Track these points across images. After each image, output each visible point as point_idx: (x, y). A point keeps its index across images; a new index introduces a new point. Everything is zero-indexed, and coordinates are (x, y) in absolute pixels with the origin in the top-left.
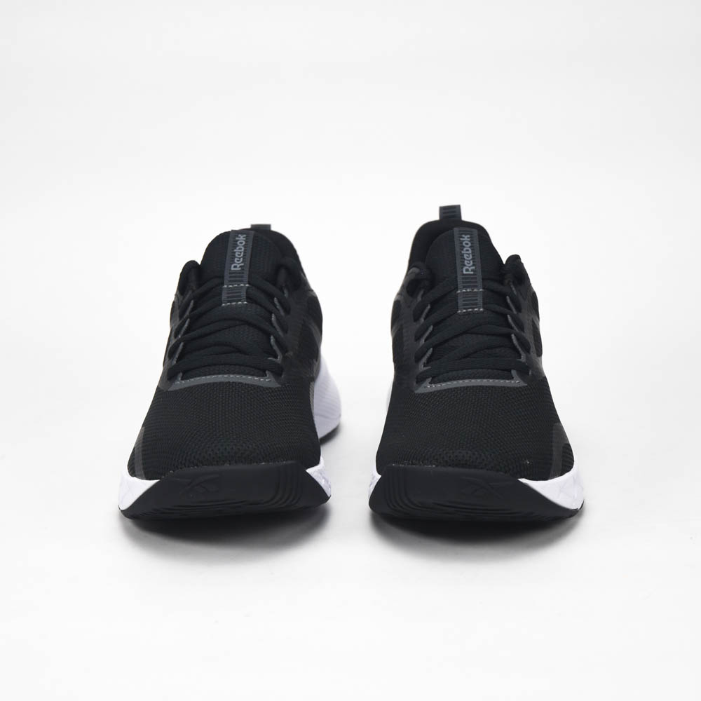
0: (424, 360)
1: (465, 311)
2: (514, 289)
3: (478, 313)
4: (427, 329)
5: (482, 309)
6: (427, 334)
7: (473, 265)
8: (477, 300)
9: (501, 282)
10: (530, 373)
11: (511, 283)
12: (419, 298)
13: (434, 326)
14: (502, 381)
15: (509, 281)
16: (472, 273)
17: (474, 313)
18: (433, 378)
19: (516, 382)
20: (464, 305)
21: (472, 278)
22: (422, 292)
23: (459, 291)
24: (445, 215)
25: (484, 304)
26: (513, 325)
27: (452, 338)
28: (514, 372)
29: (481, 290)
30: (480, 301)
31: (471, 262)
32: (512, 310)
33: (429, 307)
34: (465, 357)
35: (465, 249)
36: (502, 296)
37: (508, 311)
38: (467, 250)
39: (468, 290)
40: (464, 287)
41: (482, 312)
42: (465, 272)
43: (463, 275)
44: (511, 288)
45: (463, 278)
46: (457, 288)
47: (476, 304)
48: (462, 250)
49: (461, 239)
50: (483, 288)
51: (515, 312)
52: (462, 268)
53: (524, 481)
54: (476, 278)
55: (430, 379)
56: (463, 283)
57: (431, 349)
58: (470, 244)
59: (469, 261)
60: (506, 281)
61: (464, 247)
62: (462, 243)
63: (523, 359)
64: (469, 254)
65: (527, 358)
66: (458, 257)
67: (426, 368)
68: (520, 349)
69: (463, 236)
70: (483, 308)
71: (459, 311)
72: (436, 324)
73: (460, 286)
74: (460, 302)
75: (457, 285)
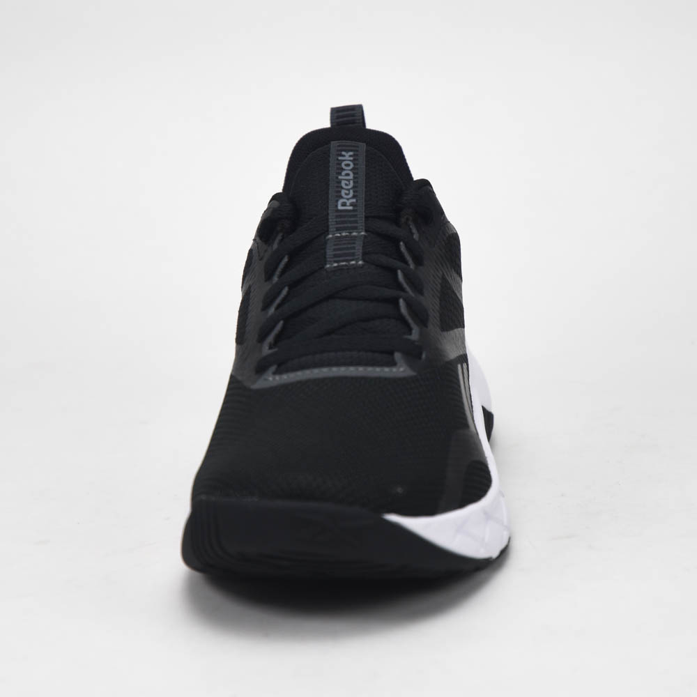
0: (270, 339)
1: (335, 265)
2: (414, 231)
3: (355, 268)
4: (279, 293)
5: (360, 262)
6: (278, 301)
7: (354, 197)
8: (354, 248)
9: (396, 222)
10: (424, 356)
11: (410, 223)
12: (275, 246)
13: (290, 289)
14: (378, 369)
15: (407, 219)
16: (351, 208)
17: (349, 268)
18: (279, 365)
19: (401, 370)
20: (335, 256)
21: (351, 216)
22: (279, 237)
23: (330, 236)
24: (338, 120)
25: (364, 254)
26: (405, 285)
27: (313, 306)
28: (397, 356)
29: (363, 233)
30: (359, 249)
31: (351, 191)
32: (406, 262)
33: (286, 260)
34: (329, 333)
35: (343, 173)
36: (395, 241)
37: (399, 264)
38: (348, 175)
39: (344, 234)
40: (338, 230)
41: (362, 267)
42: (340, 207)
43: (338, 211)
44: (410, 229)
45: (337, 217)
46: (327, 232)
47: (353, 254)
48: (340, 174)
49: (340, 158)
50: (366, 231)
51: (412, 266)
52: (337, 201)
53: (393, 518)
54: (355, 216)
55: (273, 368)
56: (337, 223)
57: (281, 322)
58: (352, 166)
59: (348, 190)
60: (403, 220)
61: (343, 169)
62: (340, 164)
63: (415, 336)
64: (349, 180)
65: (421, 334)
66: (332, 184)
67: (270, 351)
68: (410, 321)
69: (343, 153)
70: (363, 260)
71: (328, 266)
72: (292, 286)
73: (332, 227)
74: (330, 252)
75: (328, 226)
